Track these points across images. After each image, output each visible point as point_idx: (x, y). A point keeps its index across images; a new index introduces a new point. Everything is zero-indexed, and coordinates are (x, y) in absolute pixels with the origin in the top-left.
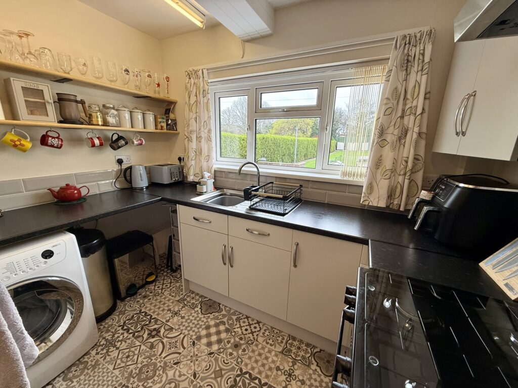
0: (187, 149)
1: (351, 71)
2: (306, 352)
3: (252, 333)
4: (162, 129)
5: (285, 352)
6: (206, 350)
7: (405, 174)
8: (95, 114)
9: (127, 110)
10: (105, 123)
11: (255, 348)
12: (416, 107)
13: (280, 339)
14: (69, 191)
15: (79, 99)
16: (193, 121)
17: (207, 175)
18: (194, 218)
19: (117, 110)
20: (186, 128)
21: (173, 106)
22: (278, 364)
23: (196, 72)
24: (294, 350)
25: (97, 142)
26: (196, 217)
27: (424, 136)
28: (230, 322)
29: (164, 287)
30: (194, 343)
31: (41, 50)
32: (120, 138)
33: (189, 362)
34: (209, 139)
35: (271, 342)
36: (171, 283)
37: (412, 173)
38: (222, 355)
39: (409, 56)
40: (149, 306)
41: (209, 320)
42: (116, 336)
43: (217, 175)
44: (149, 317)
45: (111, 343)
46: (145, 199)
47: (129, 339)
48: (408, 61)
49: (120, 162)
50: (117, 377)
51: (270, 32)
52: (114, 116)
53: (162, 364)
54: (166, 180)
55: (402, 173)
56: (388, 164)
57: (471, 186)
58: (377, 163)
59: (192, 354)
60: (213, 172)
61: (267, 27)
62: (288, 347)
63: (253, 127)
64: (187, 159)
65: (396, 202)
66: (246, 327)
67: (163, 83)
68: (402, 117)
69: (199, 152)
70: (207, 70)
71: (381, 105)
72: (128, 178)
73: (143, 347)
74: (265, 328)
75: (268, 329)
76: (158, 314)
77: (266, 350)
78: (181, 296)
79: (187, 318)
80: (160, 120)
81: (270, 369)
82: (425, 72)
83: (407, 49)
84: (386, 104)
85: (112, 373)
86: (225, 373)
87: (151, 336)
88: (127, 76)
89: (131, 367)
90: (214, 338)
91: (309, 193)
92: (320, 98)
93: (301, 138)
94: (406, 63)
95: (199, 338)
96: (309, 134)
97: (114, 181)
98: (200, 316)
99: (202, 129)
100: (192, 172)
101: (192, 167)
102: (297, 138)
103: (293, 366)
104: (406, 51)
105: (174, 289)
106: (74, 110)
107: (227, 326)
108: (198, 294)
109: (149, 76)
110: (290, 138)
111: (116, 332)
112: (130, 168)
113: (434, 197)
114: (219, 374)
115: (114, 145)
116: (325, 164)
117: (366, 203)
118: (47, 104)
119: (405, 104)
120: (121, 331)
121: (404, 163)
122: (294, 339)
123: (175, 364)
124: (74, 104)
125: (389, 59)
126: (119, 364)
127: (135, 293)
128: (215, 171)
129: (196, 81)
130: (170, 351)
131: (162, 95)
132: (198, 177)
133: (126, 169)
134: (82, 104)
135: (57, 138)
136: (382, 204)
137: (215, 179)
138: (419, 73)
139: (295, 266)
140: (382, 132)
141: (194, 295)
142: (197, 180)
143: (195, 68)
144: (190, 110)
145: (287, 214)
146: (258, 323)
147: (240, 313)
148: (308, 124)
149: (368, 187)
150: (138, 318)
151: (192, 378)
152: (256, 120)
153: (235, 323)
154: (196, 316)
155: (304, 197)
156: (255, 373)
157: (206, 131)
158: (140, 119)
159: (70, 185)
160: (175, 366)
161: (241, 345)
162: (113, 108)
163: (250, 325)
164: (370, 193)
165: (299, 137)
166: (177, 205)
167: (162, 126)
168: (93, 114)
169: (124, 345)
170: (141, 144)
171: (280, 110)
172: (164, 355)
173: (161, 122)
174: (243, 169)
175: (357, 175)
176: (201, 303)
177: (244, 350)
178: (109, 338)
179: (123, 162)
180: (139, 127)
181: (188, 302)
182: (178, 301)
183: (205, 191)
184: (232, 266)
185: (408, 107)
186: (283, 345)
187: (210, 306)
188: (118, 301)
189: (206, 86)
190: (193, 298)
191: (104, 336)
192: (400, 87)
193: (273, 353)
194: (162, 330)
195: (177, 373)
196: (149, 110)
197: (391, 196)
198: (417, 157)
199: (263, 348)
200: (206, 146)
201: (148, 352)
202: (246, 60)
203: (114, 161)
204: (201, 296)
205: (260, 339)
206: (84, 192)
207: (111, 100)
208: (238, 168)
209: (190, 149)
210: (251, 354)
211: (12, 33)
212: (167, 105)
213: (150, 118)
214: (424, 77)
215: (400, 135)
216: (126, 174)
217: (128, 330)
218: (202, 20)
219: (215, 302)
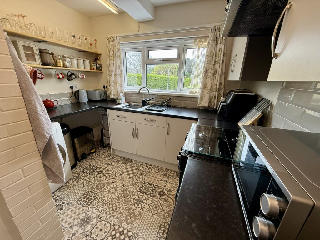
0: (109, 81)
1: (193, 41)
2: (174, 174)
3: (149, 169)
4: (94, 70)
5: (164, 175)
6: (128, 177)
7: (216, 91)
8: (59, 60)
9: (75, 58)
10: (64, 66)
11: (150, 174)
12: (220, 60)
13: (162, 170)
14: (48, 103)
15: (50, 52)
16: (112, 65)
17: (121, 94)
18: (117, 116)
19: (70, 58)
20: (108, 69)
21: (99, 56)
22: (161, 179)
23: (113, 38)
24: (168, 173)
25: (61, 76)
26: (118, 115)
27: (224, 73)
28: (138, 166)
29: (101, 154)
30: (121, 175)
31: (30, 25)
32: (72, 74)
33: (120, 181)
34: (121, 75)
35: (158, 171)
36: (104, 152)
37: (219, 90)
38: (135, 178)
39: (217, 36)
40: (94, 162)
41: (127, 166)
42: (81, 175)
43: (126, 95)
44: (96, 167)
45: (79, 178)
46: (87, 107)
47: (88, 175)
48: (217, 38)
49: (72, 88)
50: (86, 189)
51: (153, 19)
52: (69, 62)
53: (107, 183)
54: (98, 98)
55: (215, 90)
56: (209, 86)
57: (236, 93)
58: (204, 86)
59: (121, 178)
60: (124, 93)
61: (151, 16)
62: (166, 173)
63: (144, 68)
64: (109, 86)
65: (212, 104)
66: (145, 167)
67: (94, 43)
68: (214, 65)
69: (116, 82)
70: (119, 37)
71: (205, 59)
72: (77, 97)
73: (95, 178)
74: (154, 167)
75: (156, 167)
76: (100, 165)
77: (156, 174)
78: (111, 158)
79: (115, 166)
80: (92, 64)
81: (158, 181)
82: (223, 44)
83: (216, 32)
84: (208, 58)
85: (83, 188)
86: (137, 184)
87: (98, 173)
88: (74, 39)
89: (92, 185)
90: (130, 172)
91: (174, 102)
92: (179, 54)
93: (171, 77)
94: (216, 39)
95: (123, 173)
96: (176, 74)
97: (69, 98)
98: (122, 164)
99: (117, 70)
100: (112, 93)
101: (112, 91)
102: (168, 77)
103: (168, 179)
104: (216, 34)
105: (107, 155)
106: (49, 59)
107: (136, 167)
108: (119, 156)
109: (86, 39)
110: (164, 76)
111: (80, 173)
112: (78, 91)
113: (226, 100)
114: (135, 184)
115: (69, 78)
116: (182, 88)
117: (200, 105)
118: (35, 55)
119: (216, 59)
120: (83, 173)
121: (216, 86)
122: (168, 170)
123: (113, 182)
124: (48, 55)
125: (209, 36)
126: (85, 185)
127: (86, 158)
128: (125, 93)
129: (113, 43)
130: (110, 178)
131: (93, 50)
132: (116, 96)
133: (76, 92)
134: (52, 55)
135: (40, 73)
136: (207, 105)
137: (125, 96)
138: (221, 44)
139: (168, 134)
140: (206, 71)
141: (117, 157)
142: (115, 98)
143: (113, 36)
144: (110, 59)
145: (164, 111)
146: (151, 165)
147: (142, 162)
148: (175, 68)
149: (200, 97)
150: (90, 167)
151: (122, 186)
152: (146, 65)
153: (140, 166)
154: (120, 164)
155: (172, 104)
156: (151, 182)
157: (119, 71)
158: (82, 64)
159: (48, 99)
160: (113, 183)
161: (144, 174)
162: (68, 57)
163: (147, 166)
164: (202, 101)
165: (169, 76)
166: (107, 110)
167: (94, 68)
168: (58, 61)
169: (85, 178)
170: (83, 78)
171: (159, 60)
172: (107, 180)
173: (93, 66)
174: (140, 91)
175: (197, 92)
176: (122, 159)
177: (145, 175)
178: (77, 176)
179: (73, 88)
180: (82, 68)
181: (115, 160)
182: (110, 159)
183: (121, 103)
184: (137, 138)
185: (217, 60)
186: (163, 172)
187: (127, 161)
188: (77, 162)
189: (119, 46)
190: (117, 158)
191: (74, 175)
192: (213, 50)
193: (159, 175)
194: (104, 171)
195: (115, 185)
196: (86, 59)
197: (210, 102)
198: (221, 83)
199: (154, 174)
200: (120, 79)
201: (99, 179)
202: (140, 32)
203: (69, 87)
204: (121, 157)
205: (153, 171)
206: (55, 104)
207: (66, 52)
208: (138, 91)
209: (111, 81)
210: (149, 176)
211: (15, 15)
212: (96, 56)
213: (87, 63)
214: (223, 46)
215: (214, 73)
216: (76, 94)
217: (86, 172)
218: (116, 10)
219: (129, 159)
